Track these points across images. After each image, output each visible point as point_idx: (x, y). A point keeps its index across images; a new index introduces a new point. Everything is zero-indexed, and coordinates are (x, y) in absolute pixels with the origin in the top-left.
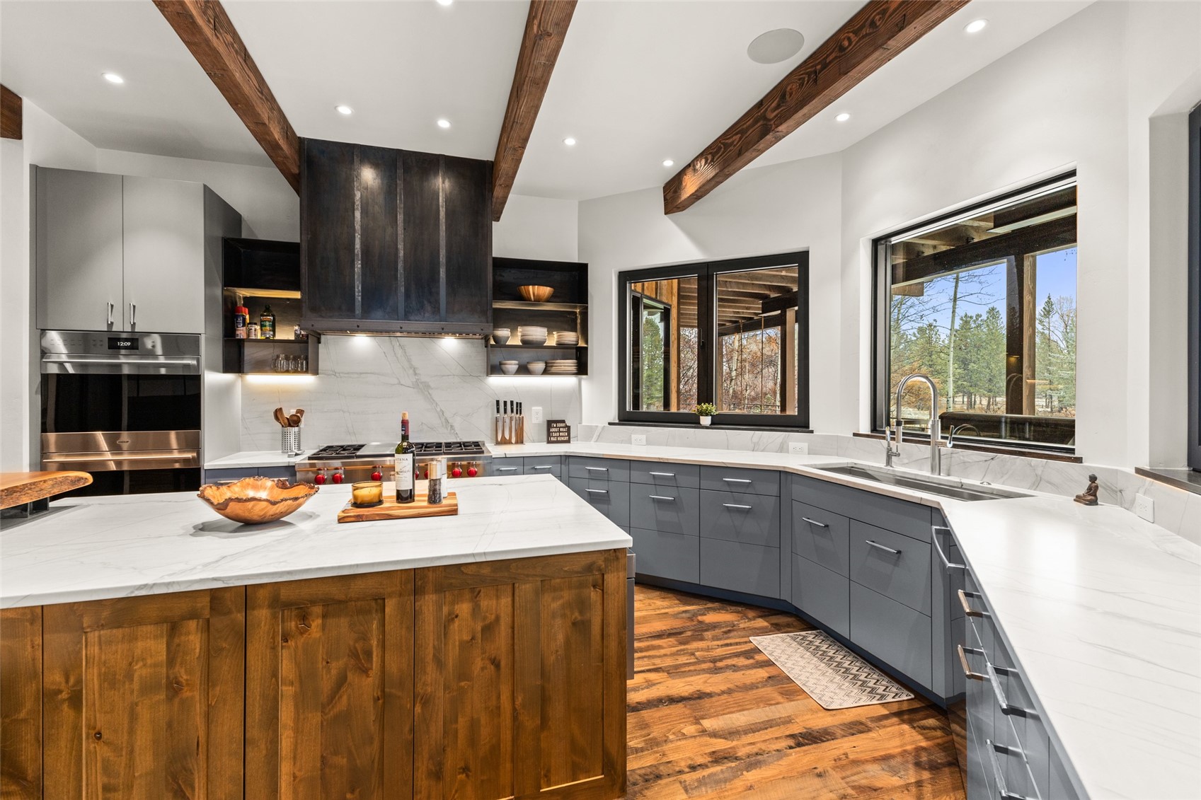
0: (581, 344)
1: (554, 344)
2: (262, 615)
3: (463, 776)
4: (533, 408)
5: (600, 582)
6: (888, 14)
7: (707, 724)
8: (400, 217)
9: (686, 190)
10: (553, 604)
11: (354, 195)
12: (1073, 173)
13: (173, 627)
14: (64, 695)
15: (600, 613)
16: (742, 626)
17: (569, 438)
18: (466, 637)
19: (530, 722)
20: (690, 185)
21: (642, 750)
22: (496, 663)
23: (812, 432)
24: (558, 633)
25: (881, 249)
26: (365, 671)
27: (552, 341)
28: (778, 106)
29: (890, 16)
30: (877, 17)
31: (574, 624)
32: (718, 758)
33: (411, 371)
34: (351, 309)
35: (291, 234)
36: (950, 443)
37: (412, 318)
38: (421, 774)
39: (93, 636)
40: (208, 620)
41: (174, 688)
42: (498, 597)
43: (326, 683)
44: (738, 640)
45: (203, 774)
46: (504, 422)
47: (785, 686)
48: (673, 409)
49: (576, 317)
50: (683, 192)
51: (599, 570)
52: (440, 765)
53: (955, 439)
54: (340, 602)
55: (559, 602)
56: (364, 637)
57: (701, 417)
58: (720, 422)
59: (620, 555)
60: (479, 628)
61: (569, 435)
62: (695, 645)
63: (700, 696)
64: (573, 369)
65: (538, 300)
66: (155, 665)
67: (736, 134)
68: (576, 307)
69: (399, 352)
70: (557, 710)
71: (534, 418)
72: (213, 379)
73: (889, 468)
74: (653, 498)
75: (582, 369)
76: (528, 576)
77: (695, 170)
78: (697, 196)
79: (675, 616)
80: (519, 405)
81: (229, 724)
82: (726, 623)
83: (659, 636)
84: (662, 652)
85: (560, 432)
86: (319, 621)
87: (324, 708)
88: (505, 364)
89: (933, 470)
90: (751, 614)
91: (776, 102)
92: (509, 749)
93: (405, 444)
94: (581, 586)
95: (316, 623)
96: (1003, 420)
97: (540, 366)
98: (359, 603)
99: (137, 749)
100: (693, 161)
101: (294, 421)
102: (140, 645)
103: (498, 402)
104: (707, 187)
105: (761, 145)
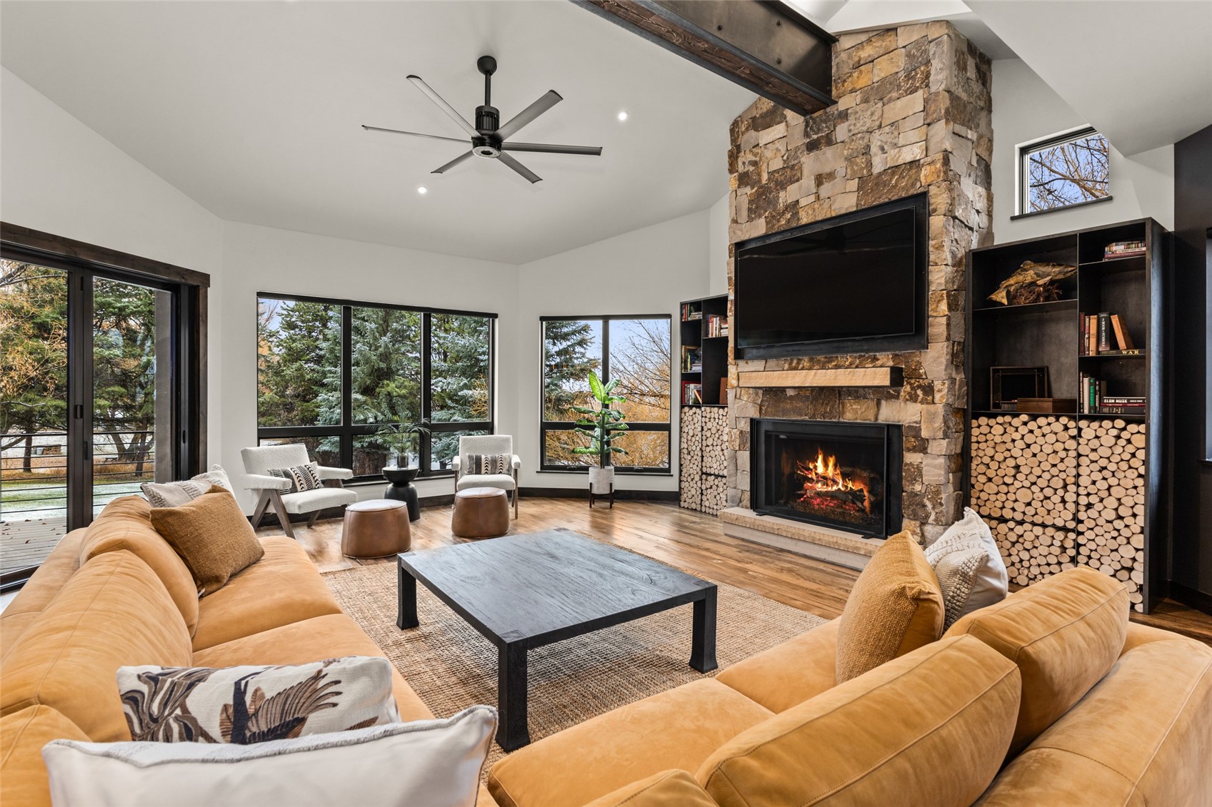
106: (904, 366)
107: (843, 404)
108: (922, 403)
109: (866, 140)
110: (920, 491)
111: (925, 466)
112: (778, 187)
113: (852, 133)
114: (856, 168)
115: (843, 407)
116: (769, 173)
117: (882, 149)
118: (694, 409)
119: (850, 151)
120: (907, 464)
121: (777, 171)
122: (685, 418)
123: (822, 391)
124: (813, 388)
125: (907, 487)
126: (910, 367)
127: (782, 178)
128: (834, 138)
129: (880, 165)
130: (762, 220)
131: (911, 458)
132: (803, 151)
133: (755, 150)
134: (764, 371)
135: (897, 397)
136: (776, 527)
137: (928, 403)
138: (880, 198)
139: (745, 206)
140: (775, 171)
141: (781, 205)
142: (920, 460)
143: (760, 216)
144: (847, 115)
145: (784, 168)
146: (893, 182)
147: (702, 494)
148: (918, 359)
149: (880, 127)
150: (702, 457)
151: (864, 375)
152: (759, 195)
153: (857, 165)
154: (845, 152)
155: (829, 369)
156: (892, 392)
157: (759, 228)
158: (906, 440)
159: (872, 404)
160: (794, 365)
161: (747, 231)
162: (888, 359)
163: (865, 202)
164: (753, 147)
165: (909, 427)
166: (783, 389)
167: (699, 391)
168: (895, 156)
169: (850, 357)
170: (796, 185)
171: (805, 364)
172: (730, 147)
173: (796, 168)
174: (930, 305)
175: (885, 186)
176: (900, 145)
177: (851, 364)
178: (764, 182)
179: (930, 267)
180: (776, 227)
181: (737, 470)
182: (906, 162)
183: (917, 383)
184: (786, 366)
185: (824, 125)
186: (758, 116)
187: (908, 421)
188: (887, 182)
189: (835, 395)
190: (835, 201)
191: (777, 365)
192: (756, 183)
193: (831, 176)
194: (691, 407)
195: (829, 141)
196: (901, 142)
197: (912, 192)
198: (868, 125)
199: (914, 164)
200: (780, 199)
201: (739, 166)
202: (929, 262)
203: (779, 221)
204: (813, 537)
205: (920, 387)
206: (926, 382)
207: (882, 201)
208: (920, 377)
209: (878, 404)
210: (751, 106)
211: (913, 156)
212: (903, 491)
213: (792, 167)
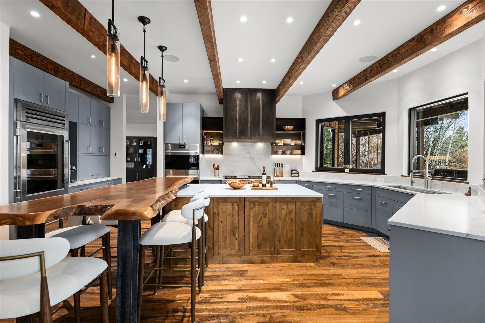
0: (303, 145)
1: (294, 145)
2: (247, 203)
3: (285, 243)
4: (286, 166)
5: (315, 204)
6: (400, 54)
7: (343, 251)
8: (249, 108)
9: (340, 93)
10: (304, 208)
11: (237, 103)
12: (467, 93)
13: (233, 204)
14: (217, 214)
15: (315, 212)
16: (357, 234)
17: (298, 176)
18: (286, 213)
19: (299, 234)
20: (342, 92)
21: (325, 253)
22: (291, 220)
23: (386, 175)
24: (305, 215)
25: (412, 112)
26: (265, 217)
27: (293, 143)
28: (370, 73)
29: (401, 55)
30: (398, 54)
31: (309, 213)
32: (345, 256)
33: (249, 154)
34: (236, 136)
35: (221, 115)
36: (431, 178)
37: (252, 138)
38: (276, 240)
39: (221, 204)
40: (238, 203)
41: (233, 215)
42: (292, 205)
43: (258, 219)
44: (355, 237)
45: (238, 232)
46: (277, 170)
47: (369, 247)
48: (336, 167)
49: (301, 136)
50: (339, 94)
51: (315, 202)
52: (280, 239)
53: (432, 177)
54: (261, 203)
55: (306, 208)
56: (265, 210)
57: (345, 169)
58: (352, 171)
59: (320, 199)
60: (288, 212)
61: (298, 175)
62: (341, 237)
63: (342, 246)
64: (300, 153)
65: (289, 131)
66: (230, 211)
67: (357, 79)
68: (301, 132)
69: (246, 148)
70: (305, 232)
71: (287, 169)
72: (201, 156)
73: (412, 187)
74: (328, 195)
75: (303, 153)
76: (299, 201)
77: (343, 87)
78: (344, 95)
79: (335, 230)
80: (282, 164)
81: (242, 223)
82: (352, 233)
83: (330, 234)
84: (331, 237)
85: (295, 173)
86: (257, 206)
87: (258, 224)
88: (278, 151)
89: (425, 187)
90: (361, 232)
91: (369, 71)
92: (294, 239)
93: (264, 173)
94: (311, 205)
95: (256, 206)
96: (455, 171)
97: (289, 152)
98: (264, 203)
99: (227, 225)
100: (343, 84)
101: (218, 168)
102: (228, 206)
103: (275, 163)
104: (348, 93)
105: (365, 83)
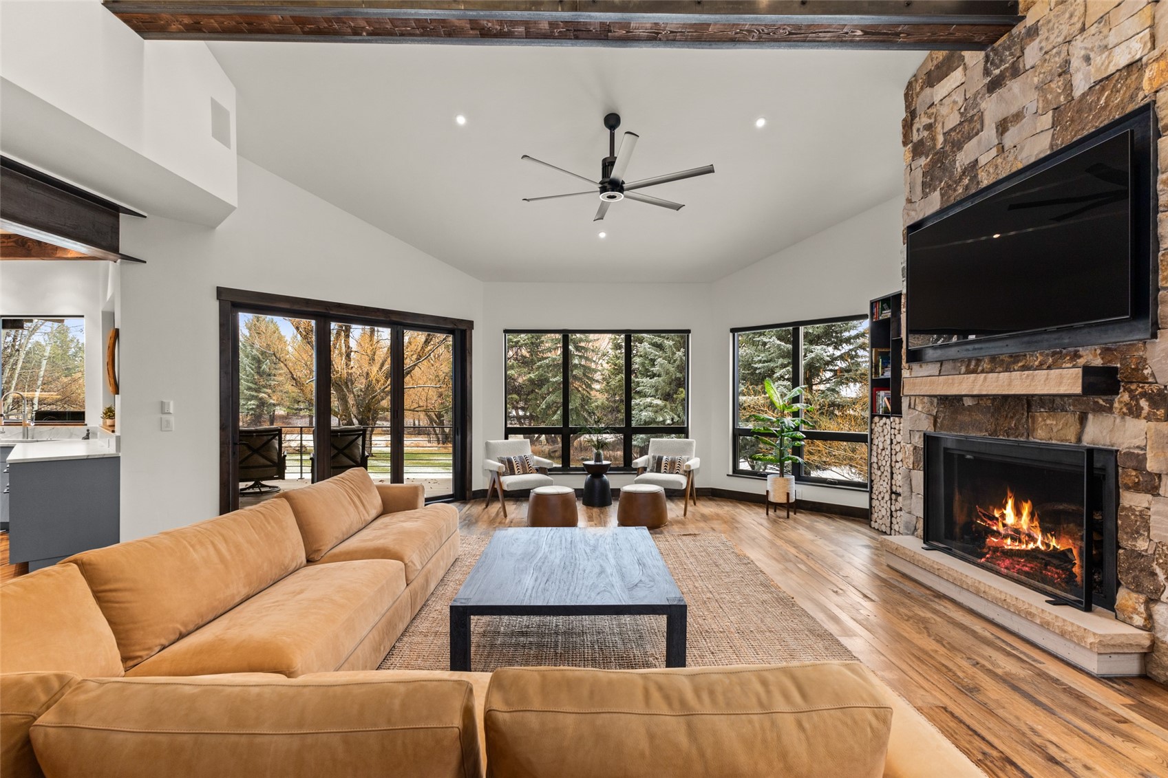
36: (33, 424)
106: (1119, 365)
107: (1033, 418)
108: (1148, 419)
109: (1064, 55)
110: (1146, 551)
111: (1154, 514)
112: (955, 149)
113: (1043, 52)
114: (1049, 97)
115: (1033, 423)
116: (944, 134)
117: (1087, 59)
118: (884, 419)
119: (1041, 76)
120: (1124, 509)
121: (953, 129)
122: (876, 429)
123: (1006, 400)
124: (994, 398)
125: (1126, 542)
126: (1128, 366)
127: (959, 136)
128: (1021, 66)
129: (1083, 82)
130: (937, 194)
131: (1130, 499)
132: (984, 95)
133: (931, 111)
134: (939, 375)
135: (1110, 410)
136: (936, 567)
137: (1158, 420)
138: (1083, 129)
139: (919, 180)
140: (952, 129)
141: (959, 170)
142: (1146, 505)
143: (935, 190)
144: (1038, 29)
145: (961, 123)
146: (1102, 101)
147: (892, 516)
148: (1141, 353)
149: (1083, 29)
150: (892, 473)
151: (1047, 379)
152: (933, 163)
153: (1051, 92)
154: (1036, 80)
155: (1014, 370)
156: (1101, 402)
157: (934, 203)
158: (1123, 473)
159: (1072, 419)
160: (972, 367)
161: (921, 210)
162: (1095, 356)
163: (1063, 139)
164: (928, 109)
165: (1129, 455)
166: (959, 398)
167: (888, 399)
168: (1102, 64)
169: (1041, 354)
170: (975, 140)
171: (985, 366)
172: (904, 115)
173: (975, 118)
174: (1160, 272)
175: (1091, 110)
176: (1110, 46)
177: (1041, 364)
178: (939, 146)
179: (1160, 215)
180: (952, 198)
181: (912, 492)
182: (1119, 68)
183: (1140, 390)
184: (963, 369)
185: (1008, 53)
186: (933, 68)
187: (1126, 445)
188: (1093, 104)
189: (1023, 406)
190: (1022, 149)
191: (954, 368)
192: (930, 150)
193: (1018, 116)
194: (881, 417)
195: (1015, 72)
196: (1112, 39)
197: (1130, 108)
198: (1064, 33)
199: (1134, 66)
200: (957, 162)
201: (914, 135)
202: (1156, 206)
203: (955, 190)
204: (977, 587)
205: (1144, 395)
206: (1155, 388)
207: (1085, 133)
208: (1144, 380)
209: (1083, 420)
210: (926, 59)
211: (1130, 56)
212: (1119, 547)
213: (971, 120)
